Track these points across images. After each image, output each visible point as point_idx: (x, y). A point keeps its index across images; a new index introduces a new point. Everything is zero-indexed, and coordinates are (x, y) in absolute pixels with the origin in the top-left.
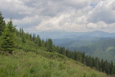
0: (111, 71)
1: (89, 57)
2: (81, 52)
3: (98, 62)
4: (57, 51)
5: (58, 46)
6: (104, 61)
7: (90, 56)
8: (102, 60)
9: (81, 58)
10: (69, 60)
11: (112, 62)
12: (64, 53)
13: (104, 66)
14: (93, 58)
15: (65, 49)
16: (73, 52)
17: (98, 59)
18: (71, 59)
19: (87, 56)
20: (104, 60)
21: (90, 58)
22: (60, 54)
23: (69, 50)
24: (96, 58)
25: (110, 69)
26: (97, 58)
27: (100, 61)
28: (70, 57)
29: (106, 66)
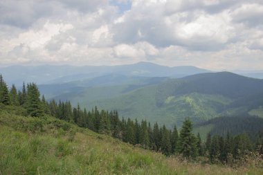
0: (174, 147)
1: (127, 121)
2: (109, 112)
3: (146, 132)
4: (53, 112)
5: (54, 102)
6: (159, 128)
7: (129, 120)
8: (156, 126)
9: (109, 125)
10: (82, 132)
11: (175, 129)
12: (70, 117)
13: (160, 138)
14: (136, 123)
15: (70, 106)
16: (91, 111)
17: (148, 125)
18: (87, 129)
19: (123, 120)
22: (61, 119)
23: (82, 109)
24: (143, 122)
25: (173, 144)
26: (144, 123)
27: (152, 127)
28: (83, 126)
29: (163, 139)
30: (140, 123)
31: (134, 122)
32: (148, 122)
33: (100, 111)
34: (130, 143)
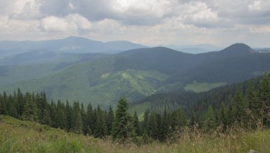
0: (110, 129)
1: (57, 104)
2: (36, 94)
3: (79, 114)
6: (93, 110)
7: (59, 102)
8: (90, 107)
9: (36, 110)
11: (111, 109)
13: (95, 120)
17: (80, 107)
19: (52, 103)
20: (94, 107)
21: (60, 105)
24: (75, 103)
25: (109, 125)
26: (76, 105)
27: (86, 110)
29: (98, 121)
30: (71, 104)
31: (65, 104)
32: (80, 103)
33: (24, 92)
34: (62, 128)
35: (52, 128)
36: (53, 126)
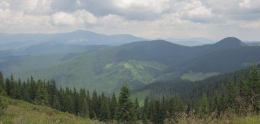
0: (113, 114)
1: (65, 90)
2: (46, 82)
3: (85, 100)
6: (98, 96)
7: (67, 88)
8: (95, 94)
9: (47, 95)
10: (16, 104)
11: (114, 95)
13: (99, 106)
14: (75, 92)
15: (2, 77)
16: (26, 82)
17: (86, 93)
18: (21, 101)
19: (61, 89)
20: (99, 94)
21: (68, 91)
23: (16, 79)
24: (81, 90)
25: (112, 110)
26: (83, 91)
27: (91, 96)
28: (17, 97)
29: (102, 107)
30: (78, 91)
31: (73, 90)
32: (86, 90)
33: (36, 80)
34: (69, 112)
35: (61, 112)
36: (62, 110)
